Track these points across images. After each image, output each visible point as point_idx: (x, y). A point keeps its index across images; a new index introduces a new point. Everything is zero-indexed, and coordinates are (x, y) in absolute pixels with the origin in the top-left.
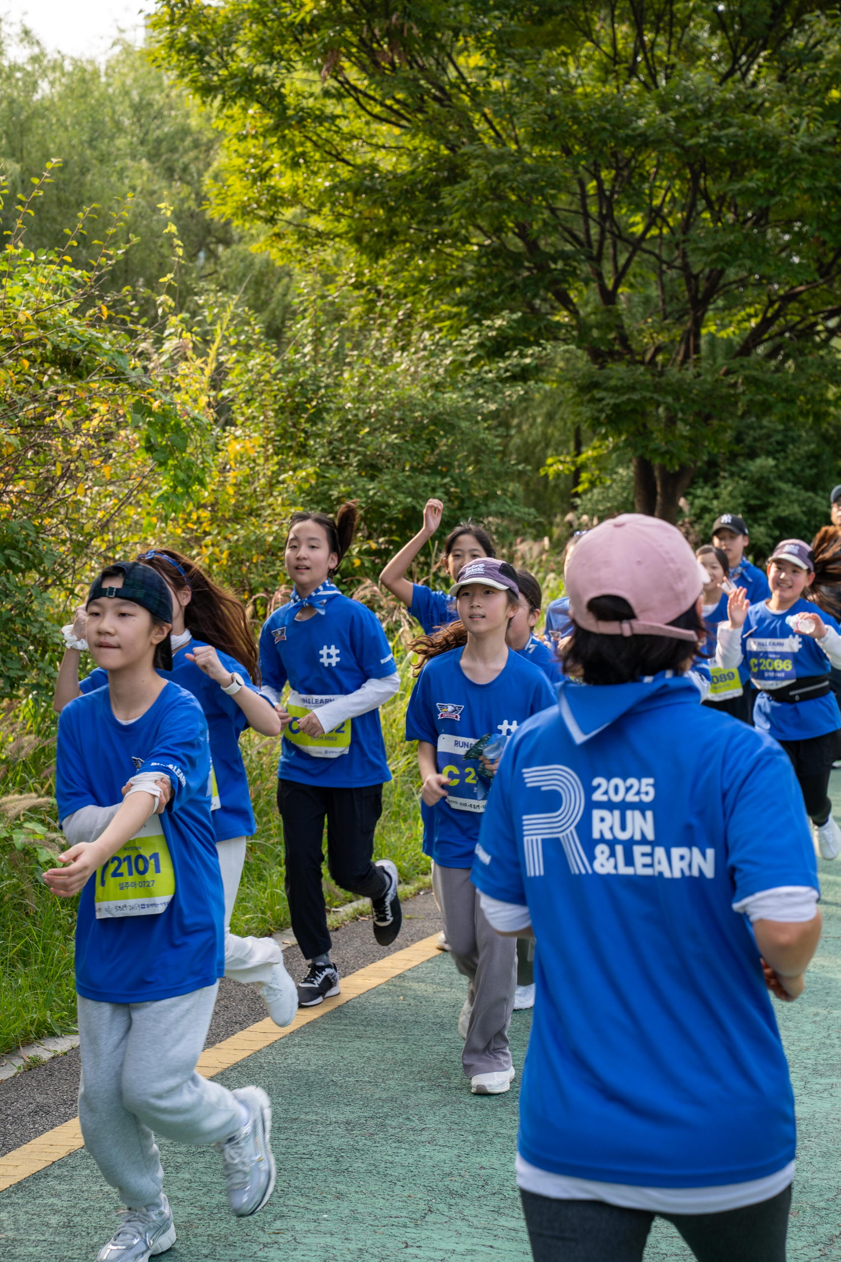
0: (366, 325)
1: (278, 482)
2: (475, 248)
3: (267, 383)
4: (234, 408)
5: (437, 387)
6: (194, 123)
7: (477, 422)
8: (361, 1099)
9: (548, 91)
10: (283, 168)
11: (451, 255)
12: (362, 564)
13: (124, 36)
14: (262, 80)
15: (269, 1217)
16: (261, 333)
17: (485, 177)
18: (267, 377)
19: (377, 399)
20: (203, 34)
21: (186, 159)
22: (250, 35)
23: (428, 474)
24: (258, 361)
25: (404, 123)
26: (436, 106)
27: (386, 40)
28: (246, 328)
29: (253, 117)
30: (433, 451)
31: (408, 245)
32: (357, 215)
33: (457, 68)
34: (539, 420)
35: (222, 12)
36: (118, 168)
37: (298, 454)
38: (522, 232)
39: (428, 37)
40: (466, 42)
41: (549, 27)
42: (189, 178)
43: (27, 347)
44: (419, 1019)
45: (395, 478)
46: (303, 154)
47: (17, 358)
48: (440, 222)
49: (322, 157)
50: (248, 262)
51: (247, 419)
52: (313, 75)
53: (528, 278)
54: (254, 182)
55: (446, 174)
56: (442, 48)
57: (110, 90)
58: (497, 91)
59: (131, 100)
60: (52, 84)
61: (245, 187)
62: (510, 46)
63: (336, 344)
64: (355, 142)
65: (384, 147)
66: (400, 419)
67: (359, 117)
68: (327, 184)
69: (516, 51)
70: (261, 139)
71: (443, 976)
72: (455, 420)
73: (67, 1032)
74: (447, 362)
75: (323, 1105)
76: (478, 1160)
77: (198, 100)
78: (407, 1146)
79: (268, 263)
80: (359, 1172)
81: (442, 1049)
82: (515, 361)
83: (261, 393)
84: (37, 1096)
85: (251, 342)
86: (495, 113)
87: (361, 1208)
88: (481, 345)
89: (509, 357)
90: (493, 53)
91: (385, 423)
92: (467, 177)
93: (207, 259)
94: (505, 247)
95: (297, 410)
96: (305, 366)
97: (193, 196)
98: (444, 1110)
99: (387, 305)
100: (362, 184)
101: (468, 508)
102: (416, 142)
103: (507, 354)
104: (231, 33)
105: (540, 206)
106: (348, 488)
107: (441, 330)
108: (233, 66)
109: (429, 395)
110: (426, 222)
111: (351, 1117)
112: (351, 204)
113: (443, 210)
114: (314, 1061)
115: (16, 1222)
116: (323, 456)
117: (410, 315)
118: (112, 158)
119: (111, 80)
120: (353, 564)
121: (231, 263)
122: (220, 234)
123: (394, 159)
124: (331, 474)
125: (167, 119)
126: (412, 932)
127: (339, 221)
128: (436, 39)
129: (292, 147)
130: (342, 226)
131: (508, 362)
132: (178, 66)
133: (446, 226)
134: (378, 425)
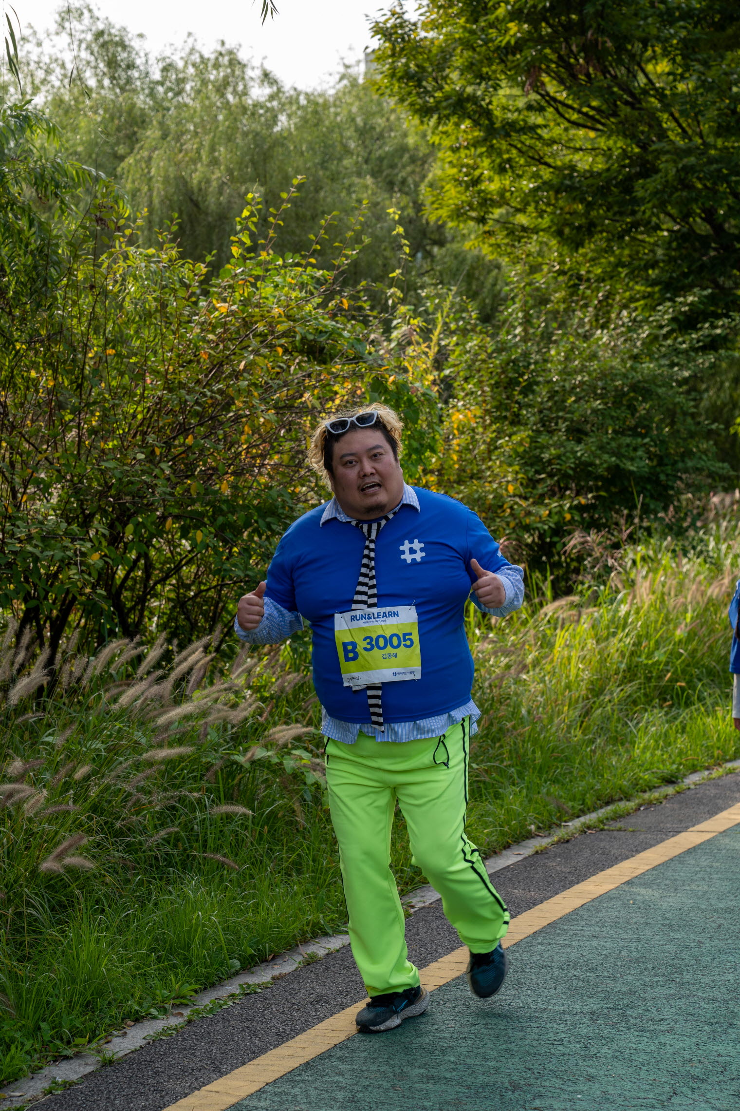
0: (569, 307)
1: (496, 448)
2: (666, 233)
3: (484, 361)
4: (455, 385)
5: (635, 358)
6: (411, 141)
7: (672, 387)
8: (602, 992)
9: (730, 89)
10: (492, 173)
11: (644, 241)
12: (573, 518)
13: (349, 71)
14: (473, 99)
15: (529, 1097)
16: (477, 319)
17: (674, 170)
18: (483, 356)
19: (581, 371)
20: (420, 62)
21: (403, 174)
22: (461, 61)
23: (629, 436)
24: (475, 342)
25: (600, 127)
26: (628, 109)
27: (582, 54)
28: (464, 315)
29: (465, 131)
30: (633, 415)
31: (605, 234)
32: (558, 212)
33: (646, 75)
34: (727, 384)
35: (436, 43)
36: (347, 185)
37: (513, 423)
38: (709, 216)
39: (620, 49)
40: (654, 51)
41: (730, 31)
42: (407, 189)
43: (278, 338)
44: (649, 921)
45: (601, 440)
46: (509, 160)
47: (272, 347)
48: (633, 213)
49: (526, 161)
50: (460, 258)
51: (467, 395)
52: (516, 91)
53: (714, 257)
54: (467, 189)
55: (638, 169)
56: (632, 56)
57: (339, 119)
58: (683, 92)
59: (356, 126)
60: (289, 116)
61: (459, 192)
62: (695, 52)
63: (543, 325)
64: (555, 147)
65: (581, 149)
66: (603, 388)
67: (559, 125)
68: (531, 186)
69: (699, 57)
70: (473, 150)
71: (667, 882)
72: (653, 387)
73: (338, 932)
74: (645, 335)
75: (568, 998)
76: (716, 1048)
77: (416, 121)
78: (648, 1035)
79: (479, 259)
80: (606, 1058)
81: (672, 947)
82: (706, 332)
83: (479, 371)
84: (316, 987)
85: (469, 327)
86: (682, 112)
87: (611, 1089)
88: (674, 319)
89: (701, 329)
90: (679, 59)
91: (589, 391)
92: (657, 171)
93: (424, 258)
94: (694, 231)
95: (511, 383)
96: (516, 346)
97: (411, 205)
98: (679, 1003)
99: (588, 288)
100: (562, 183)
101: (667, 465)
102: (611, 143)
103: (699, 326)
104: (445, 60)
105: (725, 193)
106: (558, 452)
107: (636, 309)
108: (447, 88)
109: (628, 365)
110: (621, 213)
111: (595, 1008)
112: (553, 202)
113: (636, 201)
114: (556, 958)
115: (308, 1096)
116: (535, 424)
117: (609, 296)
118: (341, 176)
119: (339, 110)
120: (564, 518)
121: (446, 260)
122: (435, 236)
123: (591, 159)
124: (543, 439)
125: (387, 140)
126: (636, 843)
127: (542, 217)
128: (627, 50)
129: (500, 154)
130: (545, 222)
131: (701, 333)
132: (400, 93)
133: (639, 216)
134: (583, 394)
